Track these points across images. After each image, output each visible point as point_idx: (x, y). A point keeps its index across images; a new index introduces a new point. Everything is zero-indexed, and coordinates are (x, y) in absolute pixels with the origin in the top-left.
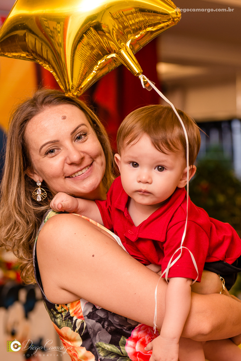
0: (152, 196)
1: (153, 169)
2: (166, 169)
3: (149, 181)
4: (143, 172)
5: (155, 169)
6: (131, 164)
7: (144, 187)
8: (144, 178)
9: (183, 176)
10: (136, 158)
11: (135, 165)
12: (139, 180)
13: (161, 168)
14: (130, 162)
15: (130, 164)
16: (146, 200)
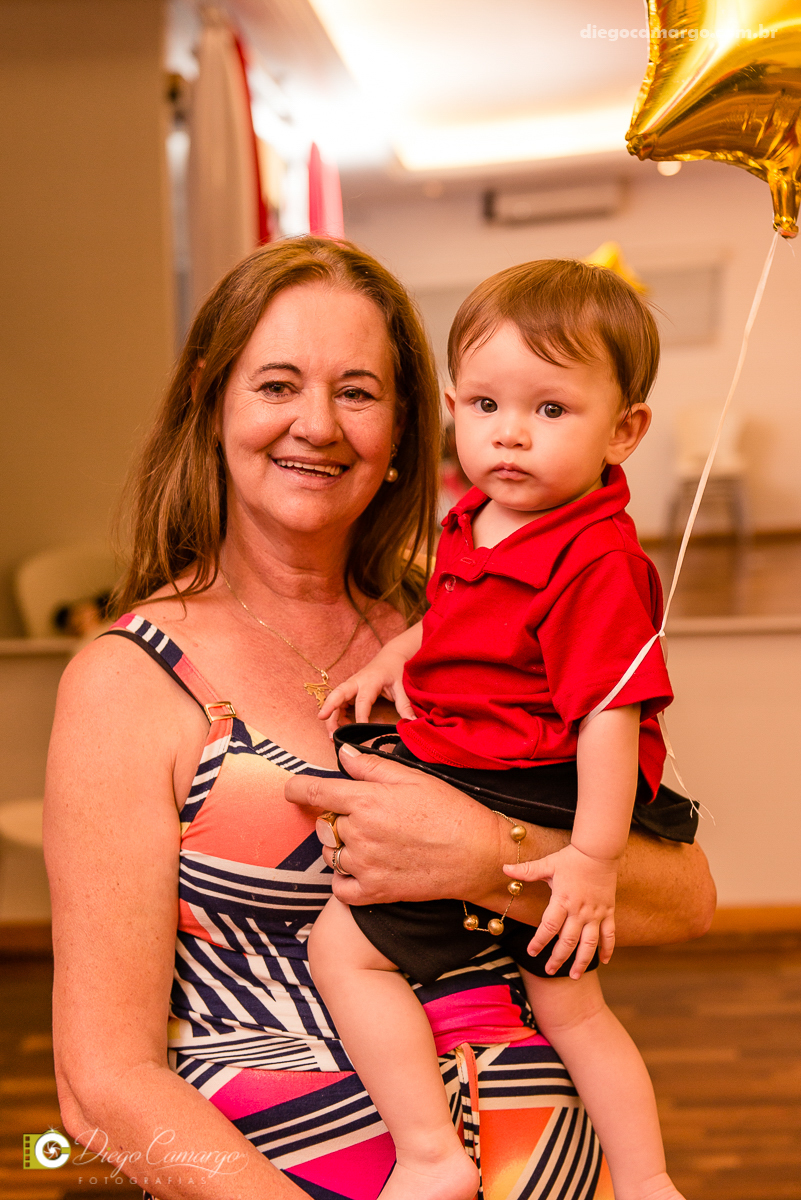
0: (532, 481)
1: (534, 412)
2: (566, 412)
3: (521, 440)
4: (508, 421)
5: (538, 411)
6: (479, 403)
7: (508, 457)
8: (508, 432)
9: (616, 433)
10: (486, 387)
11: (490, 406)
12: (497, 438)
13: (556, 410)
14: (473, 400)
15: (474, 403)
16: (520, 495)
